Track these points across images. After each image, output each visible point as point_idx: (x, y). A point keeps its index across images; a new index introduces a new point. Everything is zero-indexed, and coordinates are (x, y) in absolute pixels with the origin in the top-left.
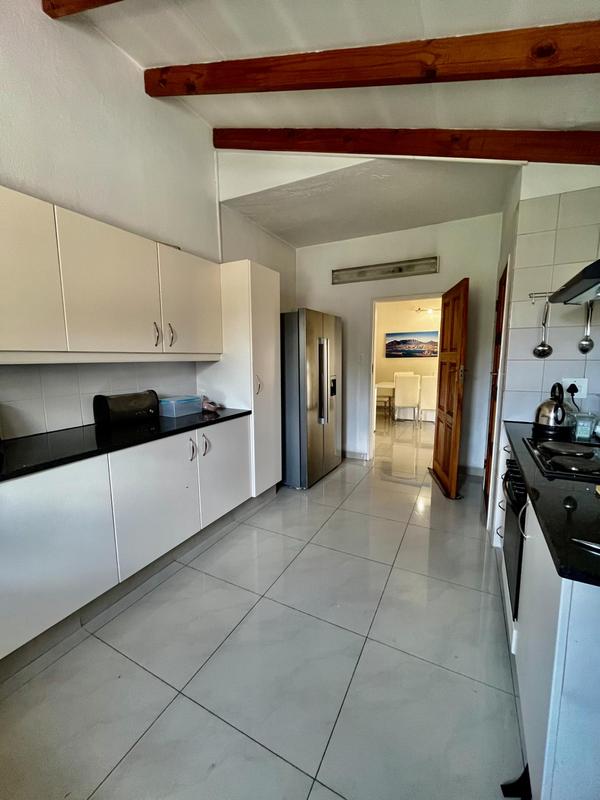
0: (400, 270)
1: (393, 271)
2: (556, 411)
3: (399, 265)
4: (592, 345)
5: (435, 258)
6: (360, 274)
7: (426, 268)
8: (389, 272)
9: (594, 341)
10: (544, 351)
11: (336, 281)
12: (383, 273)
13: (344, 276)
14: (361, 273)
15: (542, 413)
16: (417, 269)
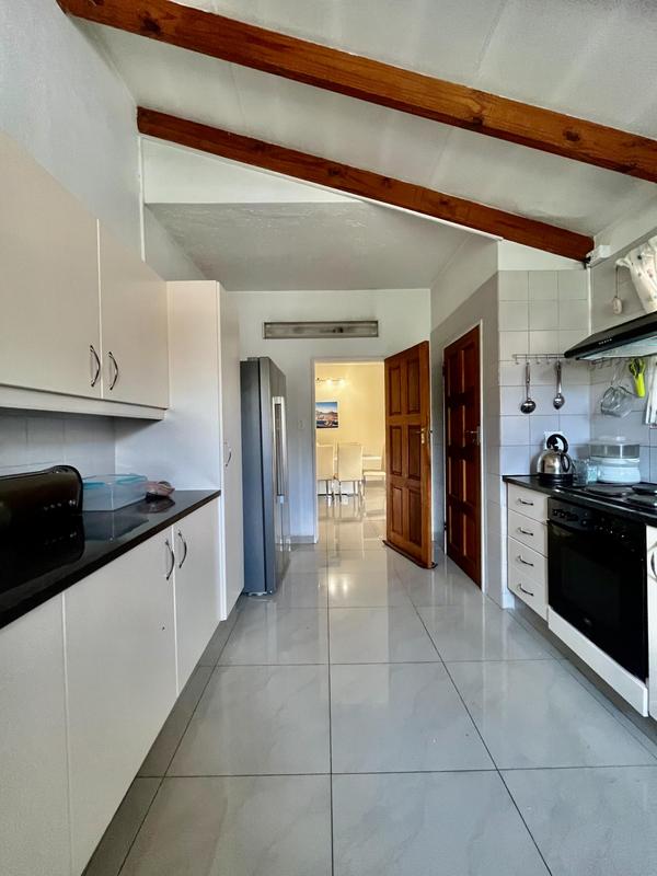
0: (341, 330)
1: (334, 331)
2: (562, 460)
3: (341, 325)
4: (563, 402)
5: (376, 322)
6: (296, 330)
7: (366, 331)
8: (328, 331)
9: (565, 398)
10: (529, 407)
11: (268, 335)
12: (322, 331)
13: (279, 331)
14: (298, 329)
15: (547, 464)
16: (359, 331)
